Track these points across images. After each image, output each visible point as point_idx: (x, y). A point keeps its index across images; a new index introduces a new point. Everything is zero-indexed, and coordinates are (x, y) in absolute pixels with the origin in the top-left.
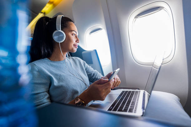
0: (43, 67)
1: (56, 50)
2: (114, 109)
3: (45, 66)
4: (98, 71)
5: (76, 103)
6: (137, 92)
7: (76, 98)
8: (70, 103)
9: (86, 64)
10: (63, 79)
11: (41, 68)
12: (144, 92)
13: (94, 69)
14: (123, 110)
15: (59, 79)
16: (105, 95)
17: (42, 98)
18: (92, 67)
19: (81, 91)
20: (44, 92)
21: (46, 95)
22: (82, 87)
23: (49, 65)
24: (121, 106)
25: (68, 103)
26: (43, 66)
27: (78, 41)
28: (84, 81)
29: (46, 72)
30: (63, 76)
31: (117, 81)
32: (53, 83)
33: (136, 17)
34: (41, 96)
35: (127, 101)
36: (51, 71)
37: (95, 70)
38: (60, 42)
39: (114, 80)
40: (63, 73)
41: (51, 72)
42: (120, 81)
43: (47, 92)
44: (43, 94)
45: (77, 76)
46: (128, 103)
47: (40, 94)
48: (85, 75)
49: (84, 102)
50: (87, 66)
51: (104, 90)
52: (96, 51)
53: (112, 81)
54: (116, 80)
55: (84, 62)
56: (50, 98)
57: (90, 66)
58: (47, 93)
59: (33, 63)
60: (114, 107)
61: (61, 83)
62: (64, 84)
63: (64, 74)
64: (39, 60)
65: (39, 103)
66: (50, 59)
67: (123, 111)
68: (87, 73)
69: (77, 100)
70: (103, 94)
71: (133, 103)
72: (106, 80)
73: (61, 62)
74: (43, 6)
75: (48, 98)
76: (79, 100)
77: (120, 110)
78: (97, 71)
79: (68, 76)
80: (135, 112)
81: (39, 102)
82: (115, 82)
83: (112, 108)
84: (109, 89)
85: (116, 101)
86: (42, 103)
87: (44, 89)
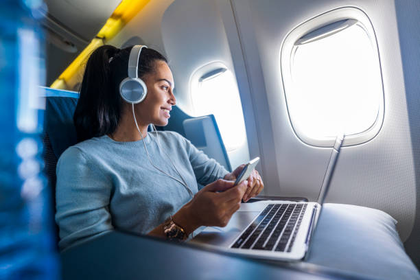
0: (99, 155)
1: (125, 118)
2: (245, 245)
3: (101, 153)
4: (217, 161)
5: (166, 231)
6: (299, 207)
7: (166, 221)
8: (152, 232)
9: (192, 146)
10: (139, 180)
11: (93, 158)
12: (316, 207)
13: (210, 157)
14: (264, 245)
15: (132, 179)
16: (229, 216)
17: (95, 220)
18: (205, 153)
19: (179, 206)
20: (98, 209)
21: (103, 214)
22: (180, 196)
23: (109, 151)
24: (260, 239)
25: (148, 232)
26: (98, 152)
27: (172, 102)
28: (185, 185)
29: (102, 166)
30: (140, 173)
31: (256, 185)
32: (119, 190)
33: (298, 42)
34: (93, 217)
35: (276, 227)
36: (114, 163)
37: (212, 160)
38: (133, 103)
39: (246, 182)
40: (139, 168)
41: (114, 166)
42: (262, 183)
43: (105, 207)
44: (96, 212)
45: (169, 172)
46: (278, 231)
47: (91, 213)
48: (189, 170)
49: (182, 230)
50: (194, 151)
51: (224, 204)
52: (212, 117)
53: (242, 185)
54: (251, 183)
55: (187, 143)
56: (113, 220)
57: (200, 150)
58: (106, 209)
59: (77, 146)
60: (246, 240)
61: (135, 189)
62: (142, 190)
63: (142, 169)
64: (90, 140)
65: (89, 233)
66: (113, 138)
67: (263, 249)
68: (193, 167)
69: (169, 225)
70: (224, 212)
71: (288, 231)
72: (229, 184)
73: (137, 143)
74: (100, 23)
75: (108, 221)
76: (174, 225)
77: (258, 247)
78: (215, 160)
79: (152, 174)
80: (289, 251)
81: (89, 230)
82: (249, 186)
83: (242, 242)
84: (236, 201)
85: (252, 227)
86: (94, 232)
87: (99, 201)
